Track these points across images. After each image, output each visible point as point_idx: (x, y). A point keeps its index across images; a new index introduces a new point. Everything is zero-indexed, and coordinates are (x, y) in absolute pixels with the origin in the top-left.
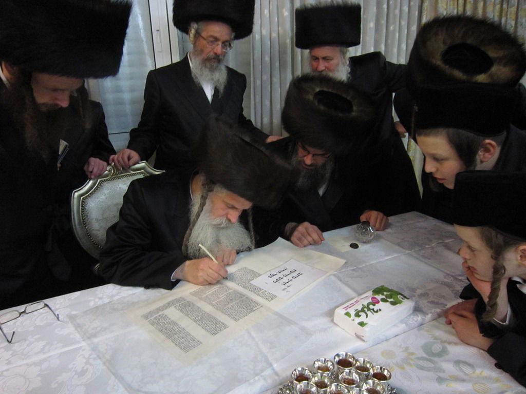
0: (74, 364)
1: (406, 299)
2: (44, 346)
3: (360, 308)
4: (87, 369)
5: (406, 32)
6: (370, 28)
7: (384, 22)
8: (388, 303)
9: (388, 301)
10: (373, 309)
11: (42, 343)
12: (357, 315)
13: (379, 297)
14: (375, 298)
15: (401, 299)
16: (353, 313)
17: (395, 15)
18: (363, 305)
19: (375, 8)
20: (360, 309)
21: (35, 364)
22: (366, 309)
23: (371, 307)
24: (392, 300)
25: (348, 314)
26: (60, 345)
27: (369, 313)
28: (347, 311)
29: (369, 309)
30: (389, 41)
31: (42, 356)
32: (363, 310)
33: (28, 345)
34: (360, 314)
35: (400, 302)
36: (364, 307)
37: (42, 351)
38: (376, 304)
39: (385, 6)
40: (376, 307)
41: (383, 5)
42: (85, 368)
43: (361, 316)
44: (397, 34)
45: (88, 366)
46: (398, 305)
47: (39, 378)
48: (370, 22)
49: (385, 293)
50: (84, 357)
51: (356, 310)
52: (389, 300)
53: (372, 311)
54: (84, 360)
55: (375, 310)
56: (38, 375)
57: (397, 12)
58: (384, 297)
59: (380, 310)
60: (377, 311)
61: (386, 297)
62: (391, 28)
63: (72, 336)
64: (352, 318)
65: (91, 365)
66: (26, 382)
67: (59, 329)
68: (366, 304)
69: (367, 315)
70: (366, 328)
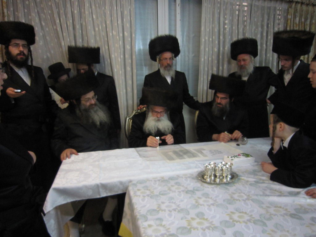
9: (244, 156)
12: (232, 157)
13: (241, 155)
25: (228, 157)
27: (236, 157)
29: (236, 156)
32: (234, 156)
35: (249, 157)
40: (239, 157)
49: (244, 154)
68: (235, 155)
69: (234, 158)
70: (233, 161)
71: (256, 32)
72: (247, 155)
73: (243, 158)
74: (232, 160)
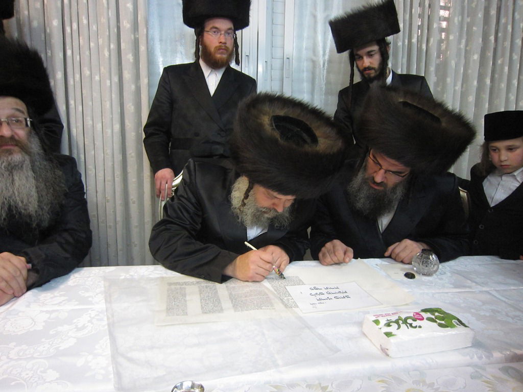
0: (78, 320)
1: (462, 326)
2: (63, 301)
3: (394, 318)
4: (87, 326)
5: (518, 68)
6: (474, 60)
7: (490, 54)
8: (435, 324)
9: (436, 322)
10: (411, 325)
11: (63, 298)
12: (388, 325)
13: (425, 315)
14: (420, 315)
15: (456, 324)
16: (383, 321)
17: (504, 48)
18: (399, 317)
19: (481, 40)
20: (394, 320)
21: (47, 312)
22: (401, 322)
23: (409, 321)
24: (443, 322)
25: (377, 322)
26: (77, 303)
27: (403, 326)
28: (375, 319)
29: (405, 321)
30: (496, 76)
31: (56, 308)
32: (397, 322)
33: (52, 298)
34: (391, 324)
35: (452, 326)
36: (400, 318)
37: (59, 304)
38: (418, 321)
39: (492, 38)
40: (414, 324)
41: (490, 36)
42: (86, 325)
43: (391, 326)
44: (506, 69)
45: (90, 324)
46: (449, 328)
47: (44, 324)
48: (474, 54)
49: (437, 314)
50: (90, 317)
51: (388, 320)
52: (438, 321)
53: (408, 325)
54: (89, 319)
55: (413, 325)
56: (44, 322)
57: (508, 44)
58: (433, 317)
59: (420, 327)
60: (416, 327)
61: (436, 318)
62: (499, 62)
63: (90, 299)
64: (379, 326)
65: (92, 323)
66: (31, 324)
67: (83, 292)
68: (403, 317)
69: (399, 327)
70: (392, 339)
71: (473, 5)
72: (445, 319)
73: (429, 329)
74: (388, 334)
